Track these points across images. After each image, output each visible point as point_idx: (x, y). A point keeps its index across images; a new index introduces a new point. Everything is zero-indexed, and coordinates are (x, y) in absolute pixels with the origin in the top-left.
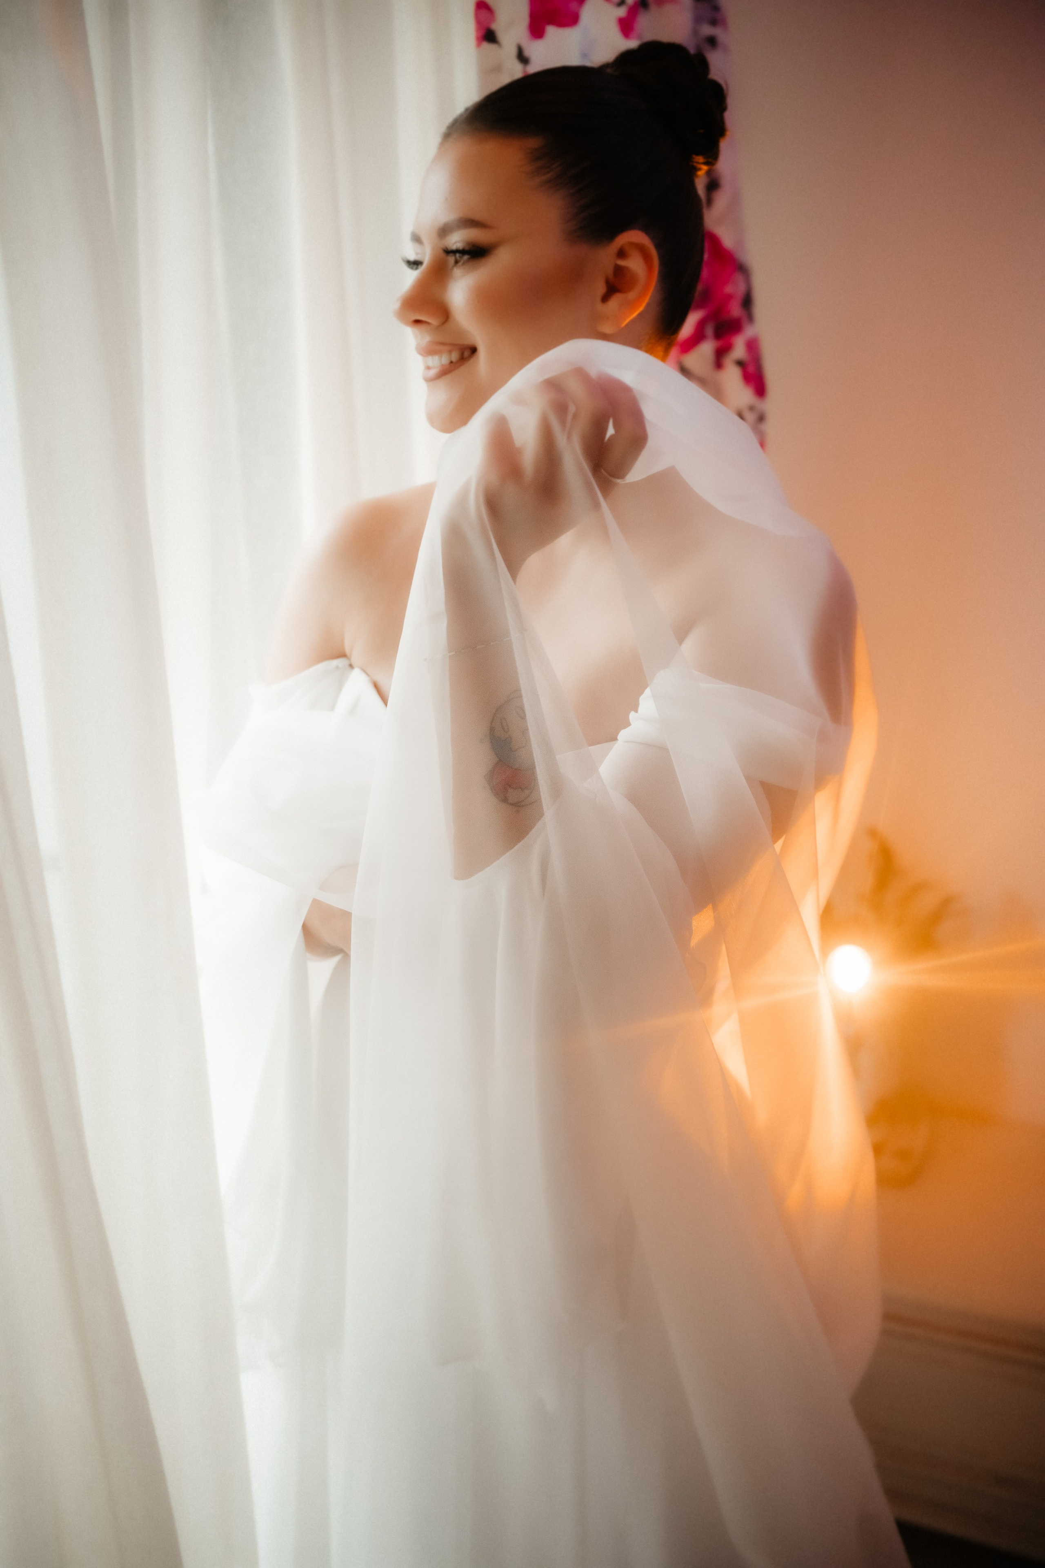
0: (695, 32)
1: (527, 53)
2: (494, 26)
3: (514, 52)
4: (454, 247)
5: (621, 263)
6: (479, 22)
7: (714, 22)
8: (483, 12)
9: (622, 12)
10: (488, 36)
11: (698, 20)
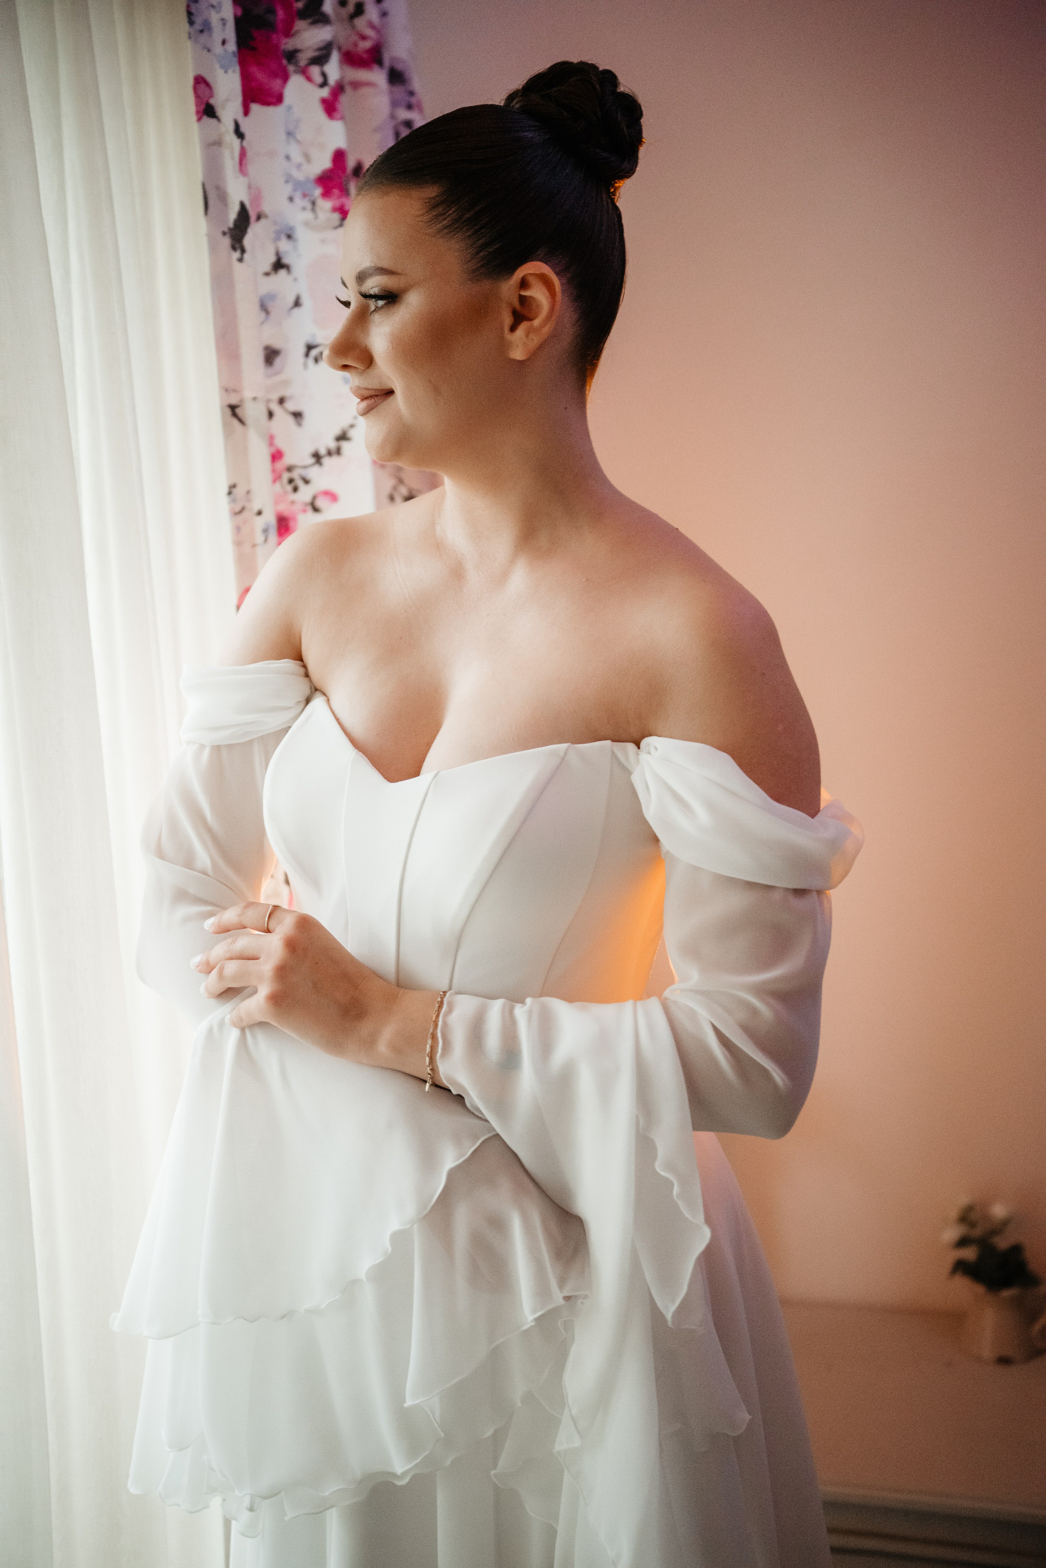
0: (393, 116)
1: (243, 129)
2: (212, 101)
3: (231, 127)
4: (372, 292)
5: (524, 293)
6: (197, 96)
7: (410, 107)
8: (202, 86)
9: (325, 93)
10: (208, 111)
11: (394, 104)
